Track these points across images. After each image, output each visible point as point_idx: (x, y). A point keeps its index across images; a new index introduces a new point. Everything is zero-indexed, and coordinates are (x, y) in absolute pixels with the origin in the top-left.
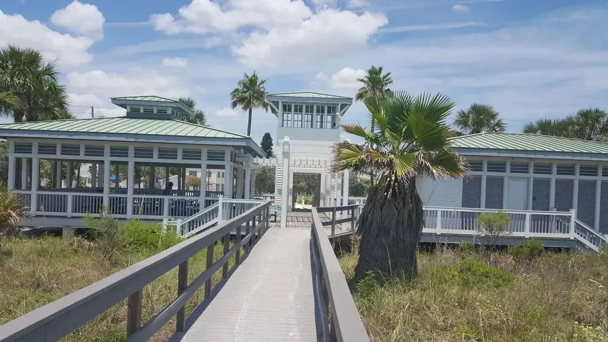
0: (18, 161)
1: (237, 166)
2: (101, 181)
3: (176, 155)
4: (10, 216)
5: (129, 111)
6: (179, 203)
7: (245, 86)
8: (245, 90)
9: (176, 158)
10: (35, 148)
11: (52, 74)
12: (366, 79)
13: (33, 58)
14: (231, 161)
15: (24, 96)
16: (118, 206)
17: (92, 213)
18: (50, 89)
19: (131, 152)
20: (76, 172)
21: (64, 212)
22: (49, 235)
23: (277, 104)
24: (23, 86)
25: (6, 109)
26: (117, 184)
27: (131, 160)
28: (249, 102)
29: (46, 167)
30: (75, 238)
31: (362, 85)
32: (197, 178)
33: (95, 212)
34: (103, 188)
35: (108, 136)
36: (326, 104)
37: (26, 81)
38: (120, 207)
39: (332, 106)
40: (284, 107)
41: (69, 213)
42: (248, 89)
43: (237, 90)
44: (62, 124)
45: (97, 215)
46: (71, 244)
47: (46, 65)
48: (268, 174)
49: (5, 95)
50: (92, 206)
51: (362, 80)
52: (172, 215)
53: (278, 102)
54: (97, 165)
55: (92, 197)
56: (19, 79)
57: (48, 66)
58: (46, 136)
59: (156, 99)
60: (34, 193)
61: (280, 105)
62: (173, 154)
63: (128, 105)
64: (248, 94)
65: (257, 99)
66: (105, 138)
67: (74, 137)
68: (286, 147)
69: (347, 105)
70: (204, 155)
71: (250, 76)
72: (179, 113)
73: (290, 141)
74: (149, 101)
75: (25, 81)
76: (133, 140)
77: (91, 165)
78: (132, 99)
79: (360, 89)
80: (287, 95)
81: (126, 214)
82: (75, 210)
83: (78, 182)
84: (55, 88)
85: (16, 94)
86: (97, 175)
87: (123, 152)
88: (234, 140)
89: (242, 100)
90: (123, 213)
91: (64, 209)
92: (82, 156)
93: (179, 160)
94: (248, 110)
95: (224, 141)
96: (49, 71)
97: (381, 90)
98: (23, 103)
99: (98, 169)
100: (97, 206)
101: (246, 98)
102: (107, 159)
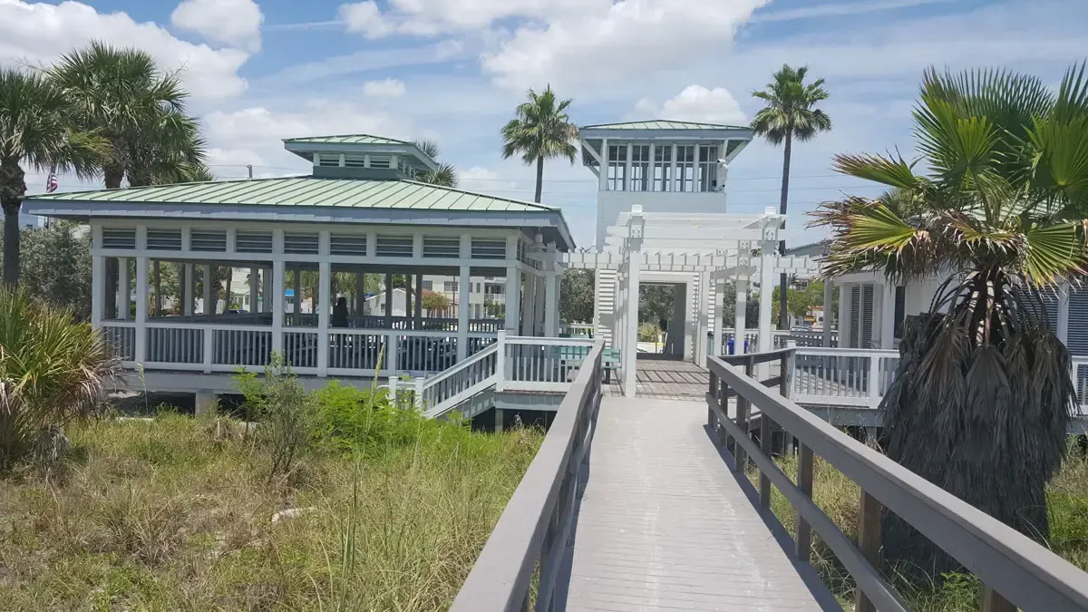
0: (112, 265)
1: (529, 269)
2: (269, 301)
3: (411, 249)
4: (84, 377)
5: (318, 164)
6: (417, 343)
7: (529, 113)
8: (530, 122)
9: (411, 255)
10: (141, 238)
11: (174, 97)
12: (771, 93)
13: (138, 67)
14: (518, 259)
15: (122, 139)
16: (300, 351)
17: (251, 364)
18: (170, 124)
19: (324, 244)
20: (224, 284)
21: (198, 362)
22: (167, 410)
23: (597, 145)
24: (118, 120)
25: (88, 164)
26: (297, 307)
27: (325, 259)
28: (539, 143)
29: (172, 276)
30: (217, 419)
31: (764, 104)
32: (433, 293)
33: (257, 363)
34: (272, 314)
35: (279, 213)
36: (697, 142)
37: (125, 109)
38: (304, 352)
39: (709, 146)
40: (612, 150)
41: (207, 364)
42: (536, 120)
43: (515, 124)
44: (191, 190)
45: (260, 368)
46: (210, 432)
47: (161, 80)
48: (575, 286)
49: (85, 137)
50: (251, 350)
51: (763, 95)
52: (404, 368)
53: (601, 141)
54: (261, 271)
55: (251, 332)
56: (112, 107)
57: (166, 81)
58: (161, 214)
59: (369, 140)
60: (140, 325)
61: (605, 147)
62: (404, 247)
63: (316, 152)
64: (536, 129)
65: (554, 138)
66: (275, 216)
67: (214, 215)
68: (636, 227)
69: (739, 142)
70: (466, 248)
71: (540, 94)
72: (410, 169)
73: (646, 216)
74: (355, 144)
75: (123, 109)
76: (327, 219)
77: (248, 271)
78: (323, 140)
79: (760, 112)
80: (618, 127)
81: (315, 366)
82: (218, 359)
83: (228, 303)
84: (178, 123)
85: (107, 134)
86: (261, 290)
87: (310, 244)
88: (525, 215)
89: (524, 141)
90: (310, 365)
91: (198, 356)
92: (230, 254)
93: (417, 259)
94: (535, 162)
95: (506, 219)
96: (167, 92)
97: (804, 114)
98: (121, 153)
99: (261, 279)
100: (259, 350)
101: (532, 137)
102: (279, 258)
